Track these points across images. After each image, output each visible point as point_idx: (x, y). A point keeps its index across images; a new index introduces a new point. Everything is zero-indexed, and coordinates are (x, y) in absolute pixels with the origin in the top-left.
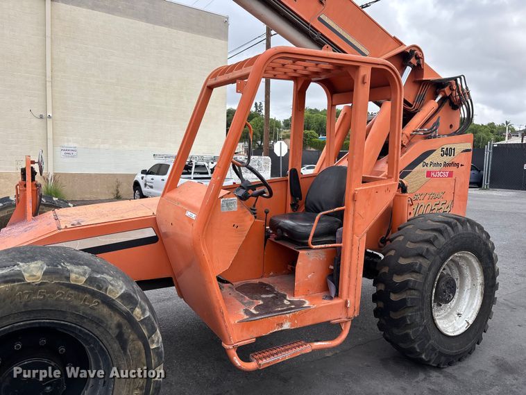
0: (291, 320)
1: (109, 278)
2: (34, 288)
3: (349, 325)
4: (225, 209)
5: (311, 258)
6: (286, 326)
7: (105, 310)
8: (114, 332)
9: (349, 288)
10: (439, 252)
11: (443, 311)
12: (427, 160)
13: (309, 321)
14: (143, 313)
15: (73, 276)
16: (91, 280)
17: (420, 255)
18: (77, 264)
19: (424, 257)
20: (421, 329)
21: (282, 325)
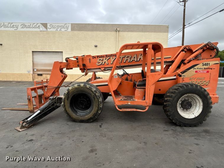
0: (130, 102)
1: (93, 87)
2: (82, 87)
3: (148, 107)
4: (115, 77)
5: (139, 91)
6: (129, 104)
7: (92, 92)
8: (93, 96)
9: (147, 98)
10: (179, 92)
11: (188, 112)
12: (196, 67)
13: (135, 104)
14: (98, 94)
15: (87, 86)
16: (90, 87)
17: (172, 93)
18: (88, 85)
19: (174, 93)
20: (172, 113)
21: (128, 103)
